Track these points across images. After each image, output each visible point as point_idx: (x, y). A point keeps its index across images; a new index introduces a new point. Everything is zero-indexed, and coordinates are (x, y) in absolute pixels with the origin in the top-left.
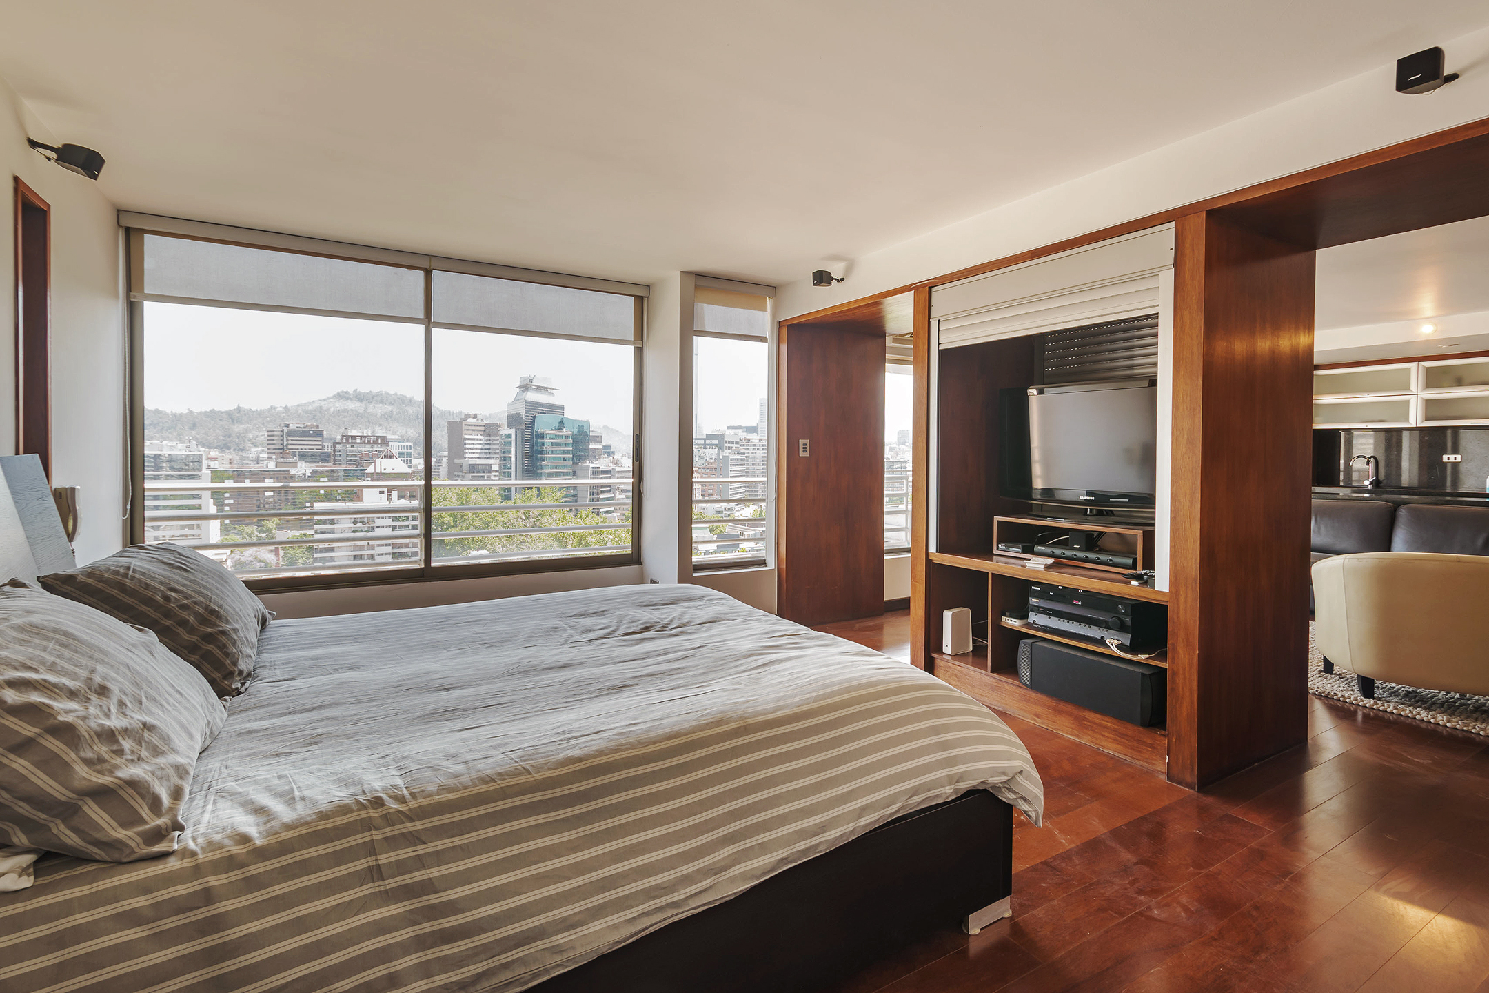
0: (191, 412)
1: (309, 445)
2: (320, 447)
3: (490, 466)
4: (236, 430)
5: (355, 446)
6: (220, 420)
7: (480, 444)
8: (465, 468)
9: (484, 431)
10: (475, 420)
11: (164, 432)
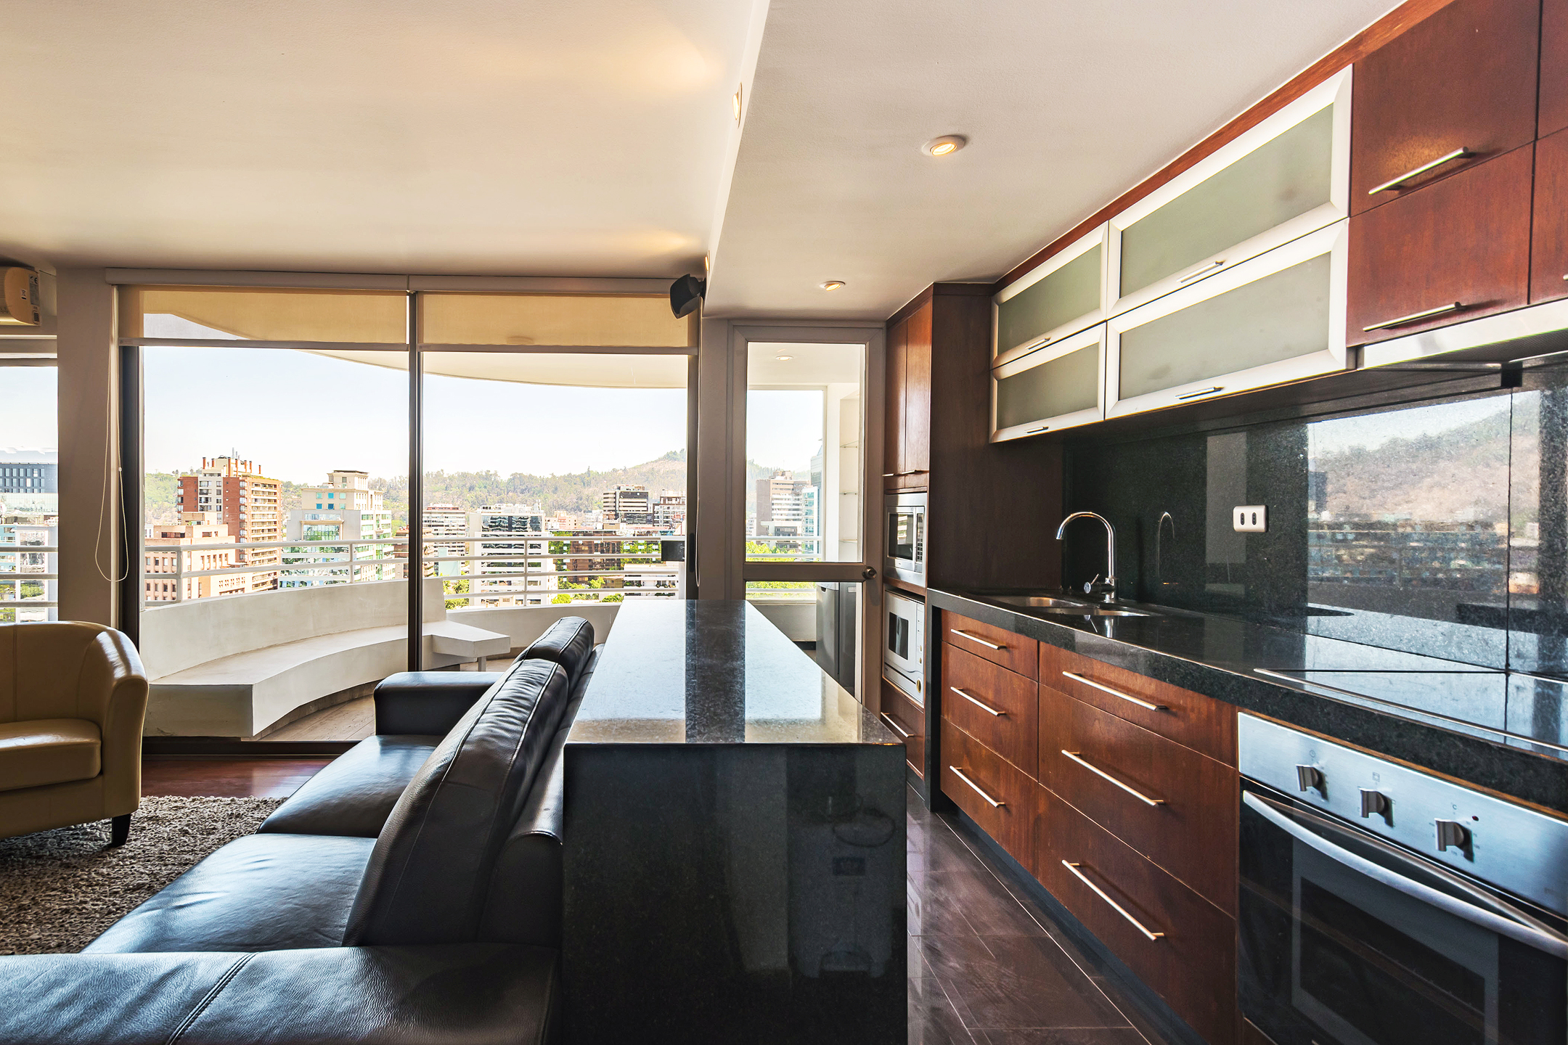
0: (554, 476)
1: (636, 507)
2: (645, 509)
3: (795, 528)
4: (587, 493)
5: (671, 507)
6: (575, 484)
7: (788, 504)
8: (771, 531)
9: (793, 489)
10: (783, 478)
11: (535, 495)
